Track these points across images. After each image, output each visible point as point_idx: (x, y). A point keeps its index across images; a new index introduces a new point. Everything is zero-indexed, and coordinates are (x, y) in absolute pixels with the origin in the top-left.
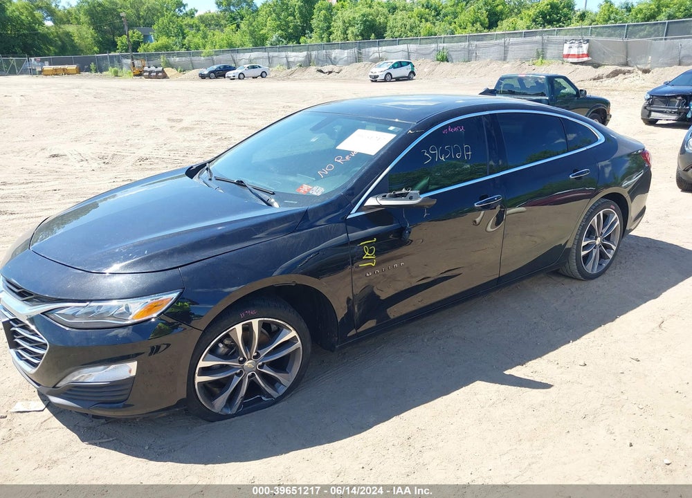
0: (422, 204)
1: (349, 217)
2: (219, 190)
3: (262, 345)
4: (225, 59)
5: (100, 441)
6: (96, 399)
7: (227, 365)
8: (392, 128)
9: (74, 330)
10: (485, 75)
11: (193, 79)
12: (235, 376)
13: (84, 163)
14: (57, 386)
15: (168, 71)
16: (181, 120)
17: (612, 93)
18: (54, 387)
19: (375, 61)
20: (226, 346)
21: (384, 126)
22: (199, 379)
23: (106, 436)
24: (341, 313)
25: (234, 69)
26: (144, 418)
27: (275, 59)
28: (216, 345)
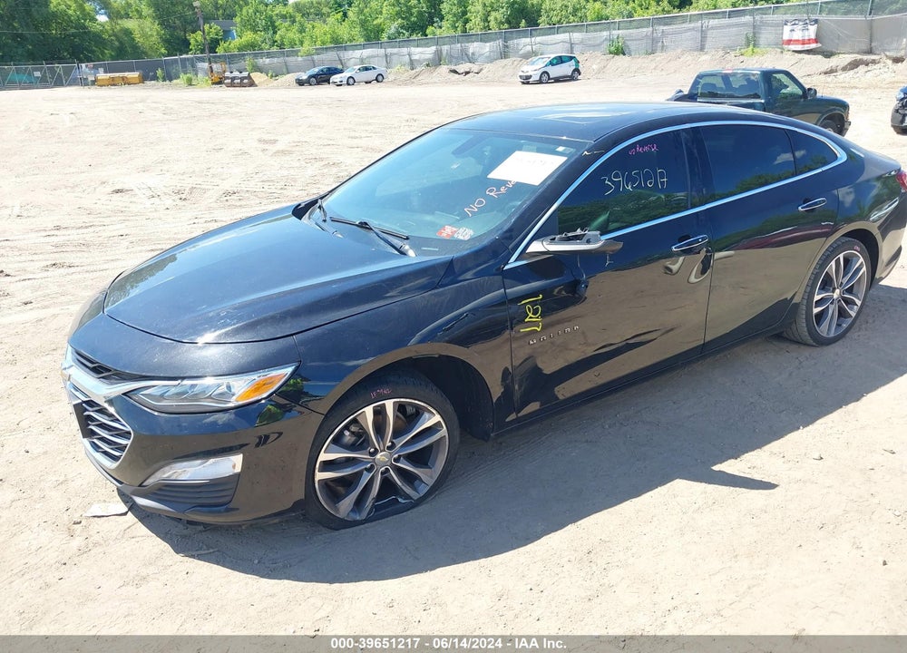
0: (603, 249)
1: (507, 267)
2: (337, 235)
3: (397, 434)
4: (328, 59)
5: (199, 552)
6: (193, 501)
7: (354, 458)
8: (561, 149)
9: (163, 415)
10: (675, 72)
11: (289, 87)
12: (365, 472)
13: (156, 200)
14: (144, 484)
15: (256, 77)
16: (275, 141)
17: (850, 91)
18: (140, 486)
19: (527, 56)
20: (353, 433)
21: (552, 147)
22: (320, 476)
23: (205, 547)
24: (496, 391)
25: (341, 71)
26: (251, 525)
27: (394, 57)
28: (341, 434)
